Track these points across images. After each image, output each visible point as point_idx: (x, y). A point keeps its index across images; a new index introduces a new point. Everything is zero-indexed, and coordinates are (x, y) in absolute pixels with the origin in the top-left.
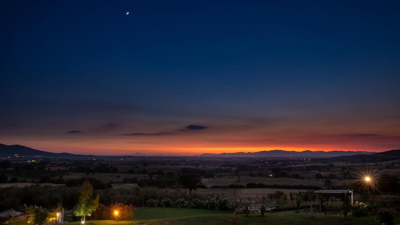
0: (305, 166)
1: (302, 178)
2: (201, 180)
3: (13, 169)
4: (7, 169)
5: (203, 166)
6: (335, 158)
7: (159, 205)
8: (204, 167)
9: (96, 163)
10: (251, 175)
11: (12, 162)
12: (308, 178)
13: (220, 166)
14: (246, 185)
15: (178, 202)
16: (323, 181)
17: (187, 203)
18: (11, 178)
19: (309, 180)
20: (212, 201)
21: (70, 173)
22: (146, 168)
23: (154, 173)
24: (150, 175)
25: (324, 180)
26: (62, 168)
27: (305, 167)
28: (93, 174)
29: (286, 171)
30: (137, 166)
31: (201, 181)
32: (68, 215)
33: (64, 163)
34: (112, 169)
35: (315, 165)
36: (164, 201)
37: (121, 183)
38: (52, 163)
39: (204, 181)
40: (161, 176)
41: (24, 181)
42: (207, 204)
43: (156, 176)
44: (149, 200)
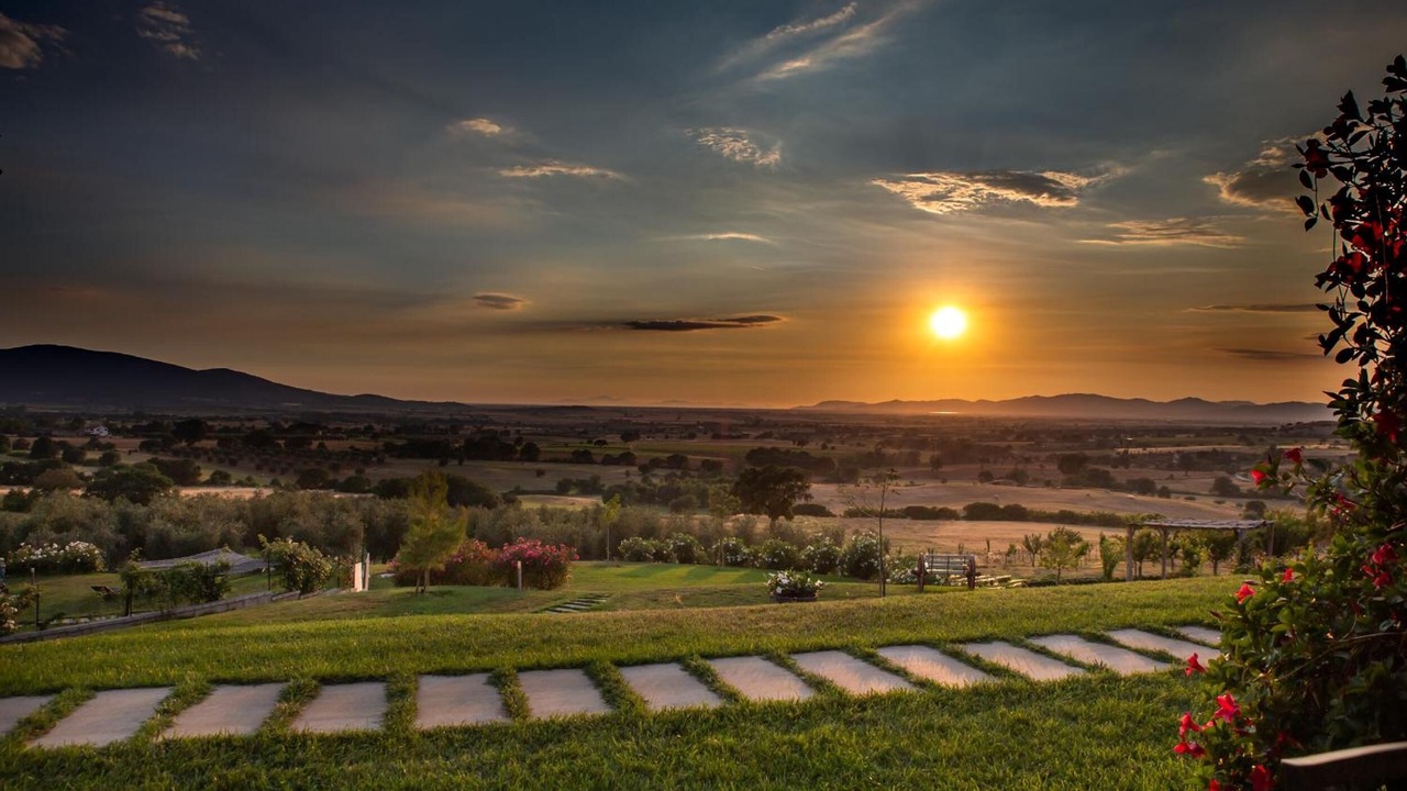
0: (1178, 452)
1: (1165, 493)
2: (808, 487)
3: (213, 443)
4: (197, 444)
5: (821, 443)
6: (1292, 429)
7: (660, 557)
8: (824, 447)
9: (468, 430)
10: (986, 477)
11: (210, 423)
12: (1188, 493)
13: (880, 443)
14: (964, 509)
15: (717, 549)
16: (1239, 505)
17: (746, 551)
18: (211, 472)
19: (1186, 499)
20: (825, 549)
21: (388, 460)
22: (631, 445)
23: (656, 463)
24: (644, 469)
25: (1245, 501)
26: (363, 444)
27: (1177, 456)
28: (460, 464)
29: (1109, 469)
30: (602, 439)
31: (808, 492)
32: (383, 576)
33: (370, 428)
34: (519, 448)
35: (1215, 450)
36: (674, 544)
37: (551, 493)
38: (331, 427)
39: (820, 491)
40: (679, 473)
41: (249, 483)
42: (811, 557)
43: (662, 472)
44: (628, 540)
